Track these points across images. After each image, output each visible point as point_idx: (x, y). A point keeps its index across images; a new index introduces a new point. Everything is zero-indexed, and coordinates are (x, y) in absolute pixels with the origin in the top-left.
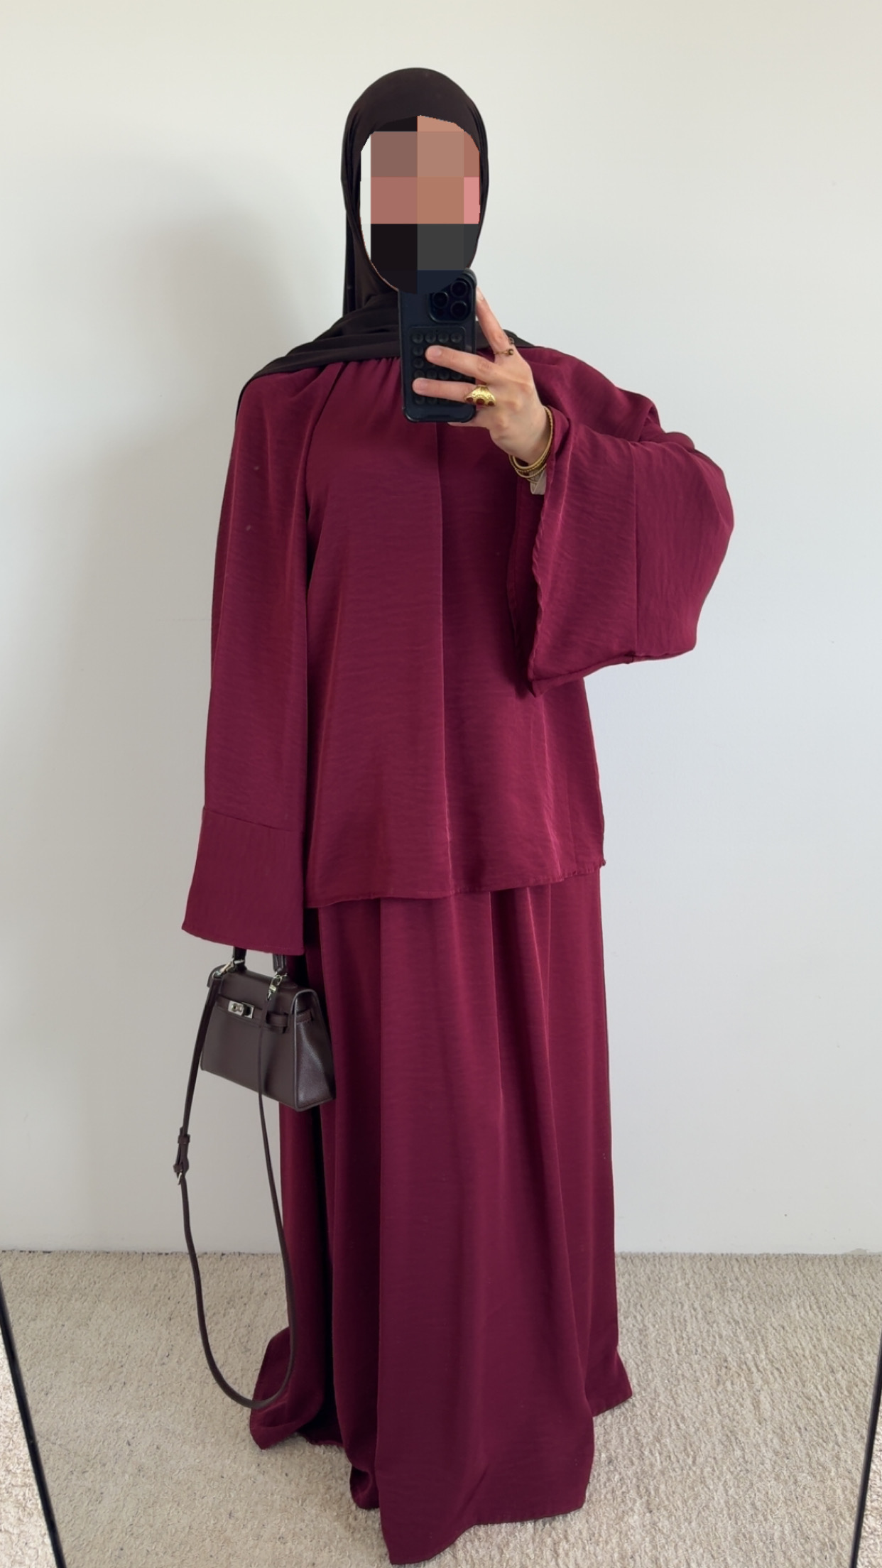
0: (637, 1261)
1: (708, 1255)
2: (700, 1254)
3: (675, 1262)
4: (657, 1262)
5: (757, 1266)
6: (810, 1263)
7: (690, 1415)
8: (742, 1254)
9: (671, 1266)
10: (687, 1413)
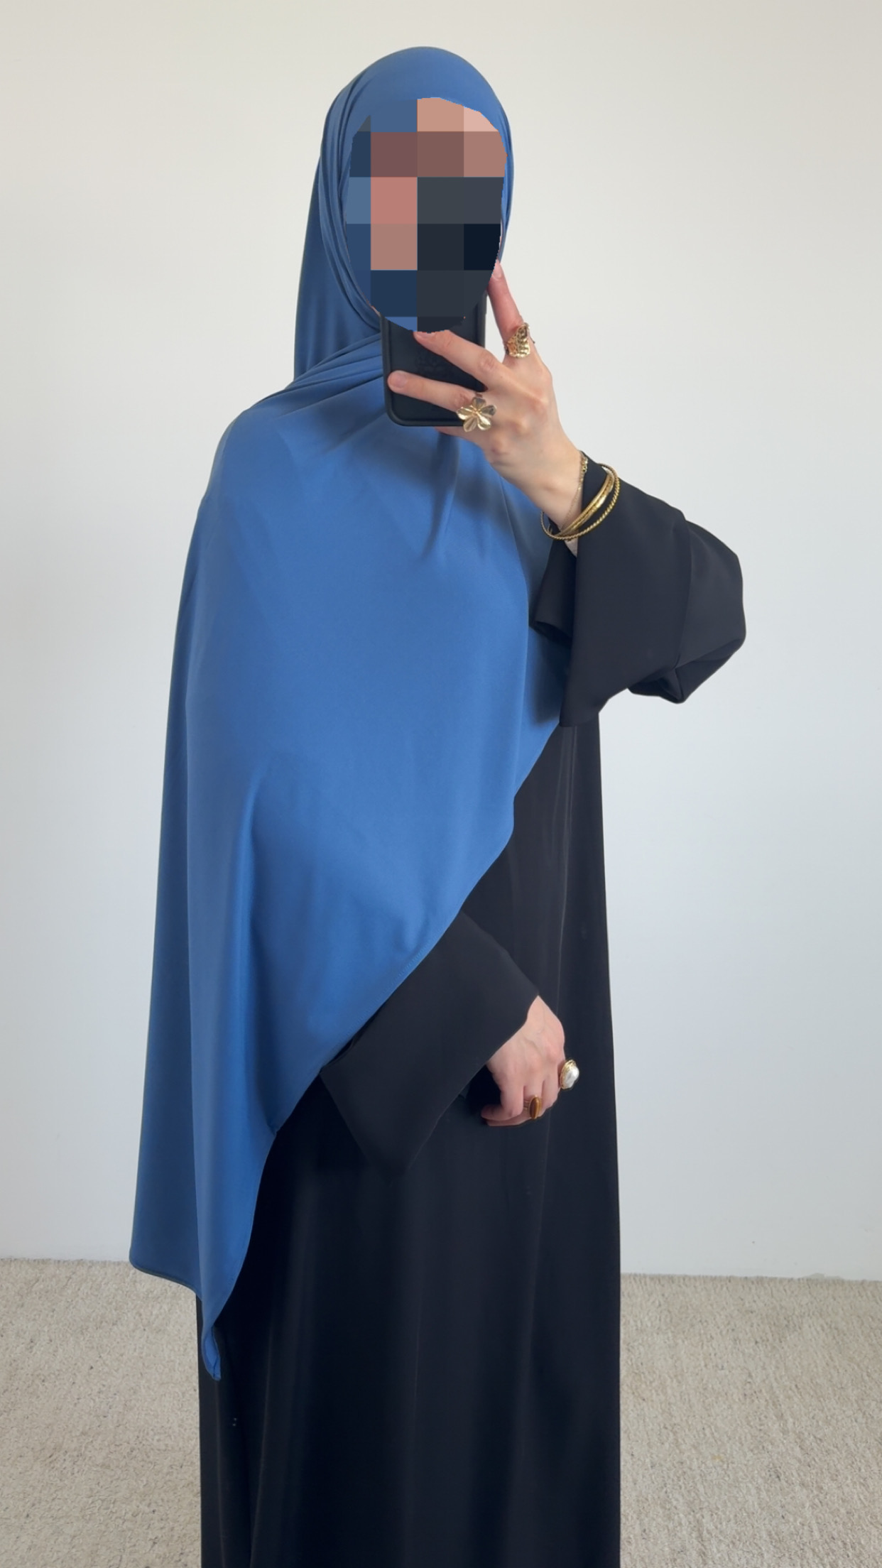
0: (662, 1282)
1: (727, 1278)
3: (698, 1284)
4: (682, 1281)
6: (818, 1286)
8: (758, 1277)
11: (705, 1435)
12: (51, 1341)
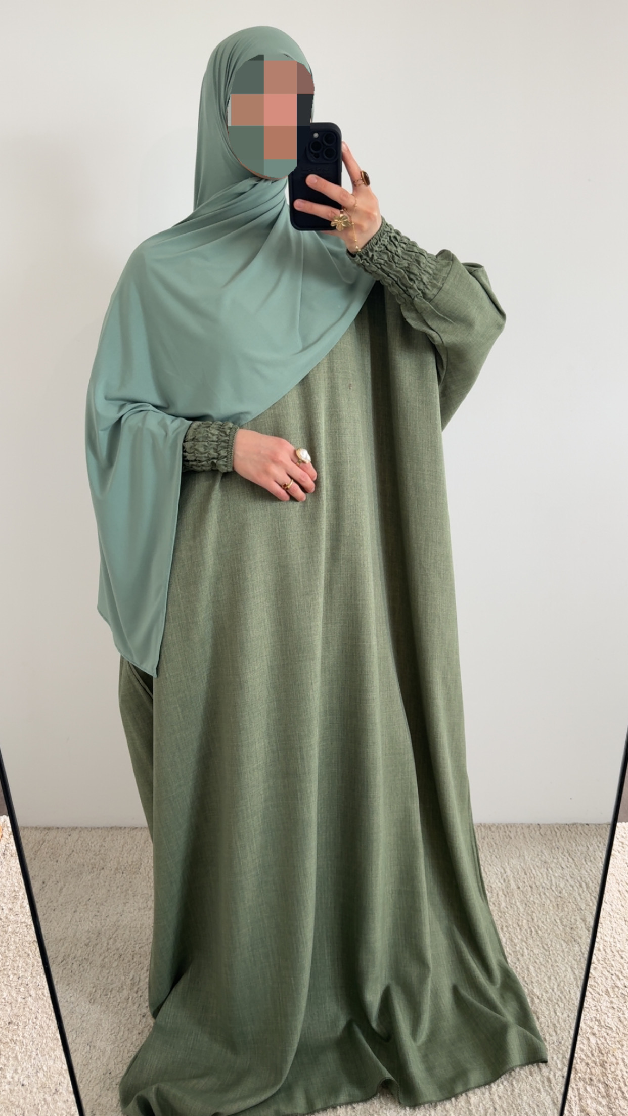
0: (493, 829)
1: (538, 825)
2: (532, 824)
3: (518, 830)
4: (506, 828)
5: (572, 833)
7: (543, 925)
9: (517, 832)
10: (540, 925)
11: (531, 931)
12: (58, 882)
